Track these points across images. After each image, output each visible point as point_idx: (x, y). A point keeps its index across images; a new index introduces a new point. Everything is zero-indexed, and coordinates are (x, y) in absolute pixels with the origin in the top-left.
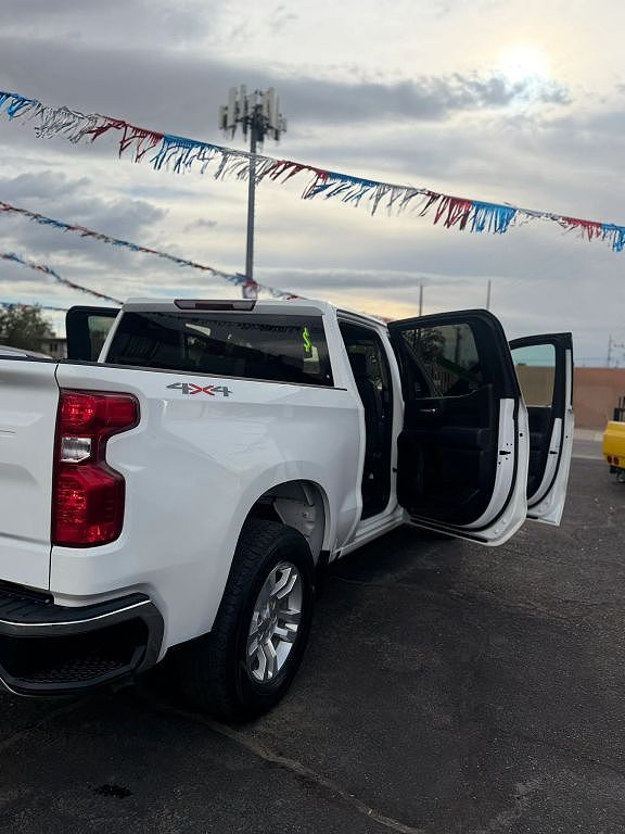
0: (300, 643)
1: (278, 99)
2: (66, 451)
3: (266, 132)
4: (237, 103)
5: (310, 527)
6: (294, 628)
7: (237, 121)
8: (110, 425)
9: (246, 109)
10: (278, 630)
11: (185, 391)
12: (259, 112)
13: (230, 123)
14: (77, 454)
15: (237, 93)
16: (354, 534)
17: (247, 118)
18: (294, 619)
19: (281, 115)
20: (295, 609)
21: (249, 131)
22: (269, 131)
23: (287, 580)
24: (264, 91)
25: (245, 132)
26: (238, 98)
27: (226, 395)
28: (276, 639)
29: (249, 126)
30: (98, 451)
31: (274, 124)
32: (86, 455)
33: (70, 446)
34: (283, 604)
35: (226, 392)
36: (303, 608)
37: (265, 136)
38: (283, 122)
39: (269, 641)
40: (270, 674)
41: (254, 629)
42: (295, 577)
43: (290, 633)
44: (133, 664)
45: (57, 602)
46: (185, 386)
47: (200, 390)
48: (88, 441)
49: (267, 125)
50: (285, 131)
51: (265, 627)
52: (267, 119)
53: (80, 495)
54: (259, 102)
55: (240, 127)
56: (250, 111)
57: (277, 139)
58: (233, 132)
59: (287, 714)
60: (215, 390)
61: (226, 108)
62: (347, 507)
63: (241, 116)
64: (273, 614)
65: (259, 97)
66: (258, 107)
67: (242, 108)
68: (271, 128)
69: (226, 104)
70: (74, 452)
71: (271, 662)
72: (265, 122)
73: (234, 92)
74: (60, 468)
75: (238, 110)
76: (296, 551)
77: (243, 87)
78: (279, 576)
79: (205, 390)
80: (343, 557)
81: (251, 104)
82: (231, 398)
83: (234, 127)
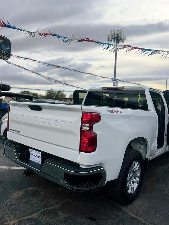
0: (140, 184)
1: (123, 31)
2: (83, 128)
3: (120, 41)
4: (112, 34)
5: (142, 151)
6: (138, 179)
7: (112, 39)
8: (94, 121)
9: (115, 35)
10: (134, 180)
11: (111, 112)
12: (118, 35)
13: (110, 39)
14: (86, 128)
15: (112, 31)
16: (154, 154)
17: (115, 37)
18: (138, 177)
19: (124, 36)
20: (138, 174)
21: (115, 41)
22: (121, 40)
23: (136, 166)
24: (120, 30)
25: (114, 41)
26: (112, 33)
27: (121, 113)
28: (133, 182)
29: (115, 40)
30: (91, 128)
31: (122, 38)
32: (88, 128)
33: (84, 126)
34: (135, 172)
35: (121, 112)
36: (141, 174)
37: (120, 42)
38: (125, 37)
39: (132, 183)
40: (132, 192)
41: (128, 179)
42: (139, 165)
43: (137, 181)
44: (99, 185)
45: (81, 166)
46: (111, 110)
47: (114, 112)
48: (88, 125)
49: (120, 39)
50: (125, 40)
51: (131, 178)
52: (120, 37)
53: (86, 139)
54: (118, 33)
55: (113, 40)
56: (116, 36)
57: (123, 42)
58: (111, 42)
59: (137, 204)
60: (118, 112)
61: (109, 36)
62: (153, 145)
63: (113, 37)
64: (132, 175)
65: (118, 32)
66: (118, 34)
67: (113, 35)
68: (122, 39)
69: (109, 35)
70: (85, 128)
71: (132, 189)
72: (120, 38)
73: (111, 31)
74: (82, 132)
75: (112, 36)
76: (139, 158)
77: (114, 30)
78: (134, 164)
79: (116, 112)
80: (151, 160)
81: (116, 34)
82: (122, 114)
83: (111, 40)
